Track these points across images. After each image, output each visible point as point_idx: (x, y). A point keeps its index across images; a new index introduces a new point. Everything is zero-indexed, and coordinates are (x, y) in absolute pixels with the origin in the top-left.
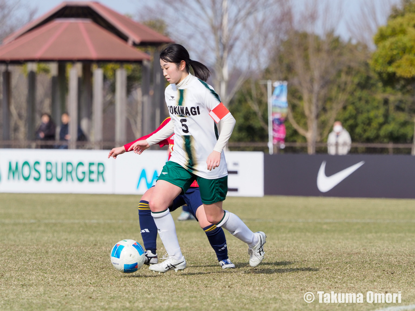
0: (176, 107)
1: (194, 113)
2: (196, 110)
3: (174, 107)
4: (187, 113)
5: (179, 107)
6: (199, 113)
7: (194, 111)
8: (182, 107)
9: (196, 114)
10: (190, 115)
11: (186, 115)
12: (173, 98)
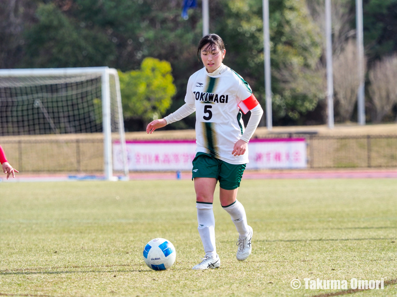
0: (205, 94)
1: (222, 101)
2: (225, 99)
3: (202, 93)
4: (216, 100)
5: (207, 94)
6: (227, 102)
7: (223, 99)
8: (211, 94)
9: (223, 102)
10: (218, 102)
11: (214, 101)
12: (201, 85)
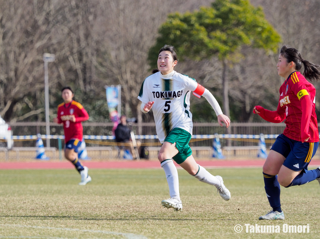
0: (164, 92)
3: (161, 92)
4: (175, 95)
7: (179, 94)
8: (169, 91)
11: (173, 97)
12: (157, 86)
